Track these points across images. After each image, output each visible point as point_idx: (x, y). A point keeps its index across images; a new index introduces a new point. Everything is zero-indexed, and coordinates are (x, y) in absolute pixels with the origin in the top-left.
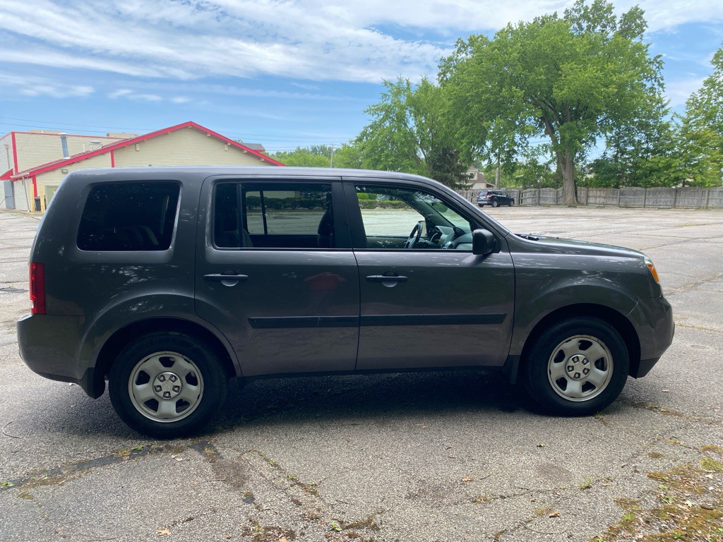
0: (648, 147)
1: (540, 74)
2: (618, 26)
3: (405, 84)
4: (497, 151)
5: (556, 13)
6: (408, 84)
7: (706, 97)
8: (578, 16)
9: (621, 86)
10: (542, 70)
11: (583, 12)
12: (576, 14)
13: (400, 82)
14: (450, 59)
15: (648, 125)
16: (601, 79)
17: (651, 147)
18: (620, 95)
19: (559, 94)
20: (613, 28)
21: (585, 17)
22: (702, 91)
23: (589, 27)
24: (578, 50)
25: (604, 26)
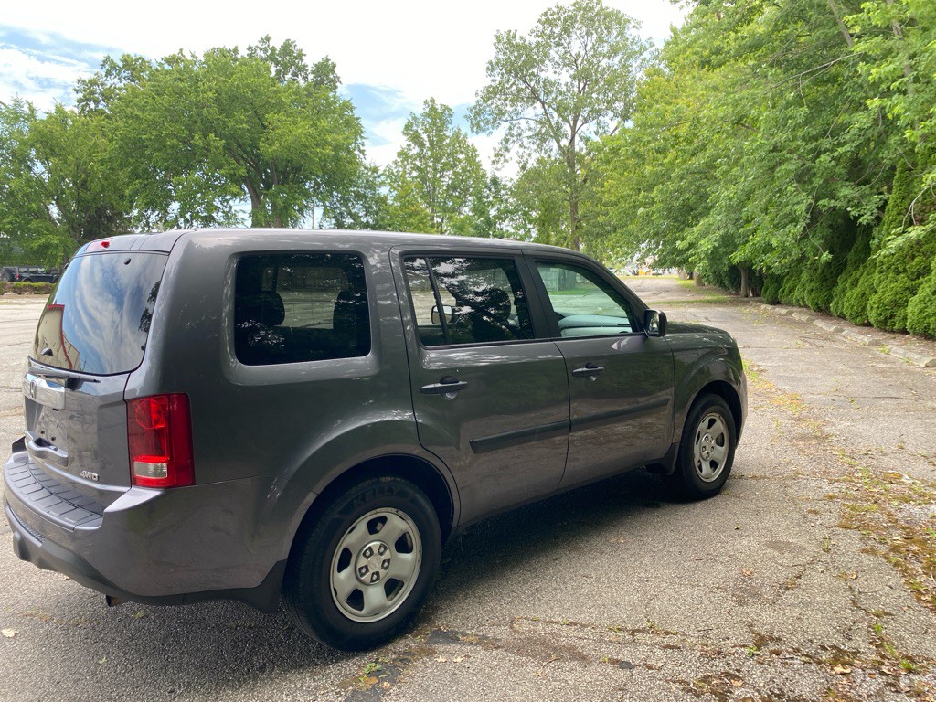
0: (367, 222)
1: (240, 122)
2: (311, 76)
3: (26, 109)
4: (188, 216)
5: (236, 47)
6: (32, 110)
7: (401, 169)
8: (264, 56)
9: (336, 148)
10: (243, 117)
11: (270, 52)
12: (262, 54)
13: (18, 103)
14: (92, 83)
15: (365, 197)
16: (315, 138)
17: (371, 221)
18: (337, 159)
19: (268, 150)
20: (305, 78)
21: (272, 58)
22: (395, 162)
23: (278, 72)
24: (283, 99)
25: (295, 74)
